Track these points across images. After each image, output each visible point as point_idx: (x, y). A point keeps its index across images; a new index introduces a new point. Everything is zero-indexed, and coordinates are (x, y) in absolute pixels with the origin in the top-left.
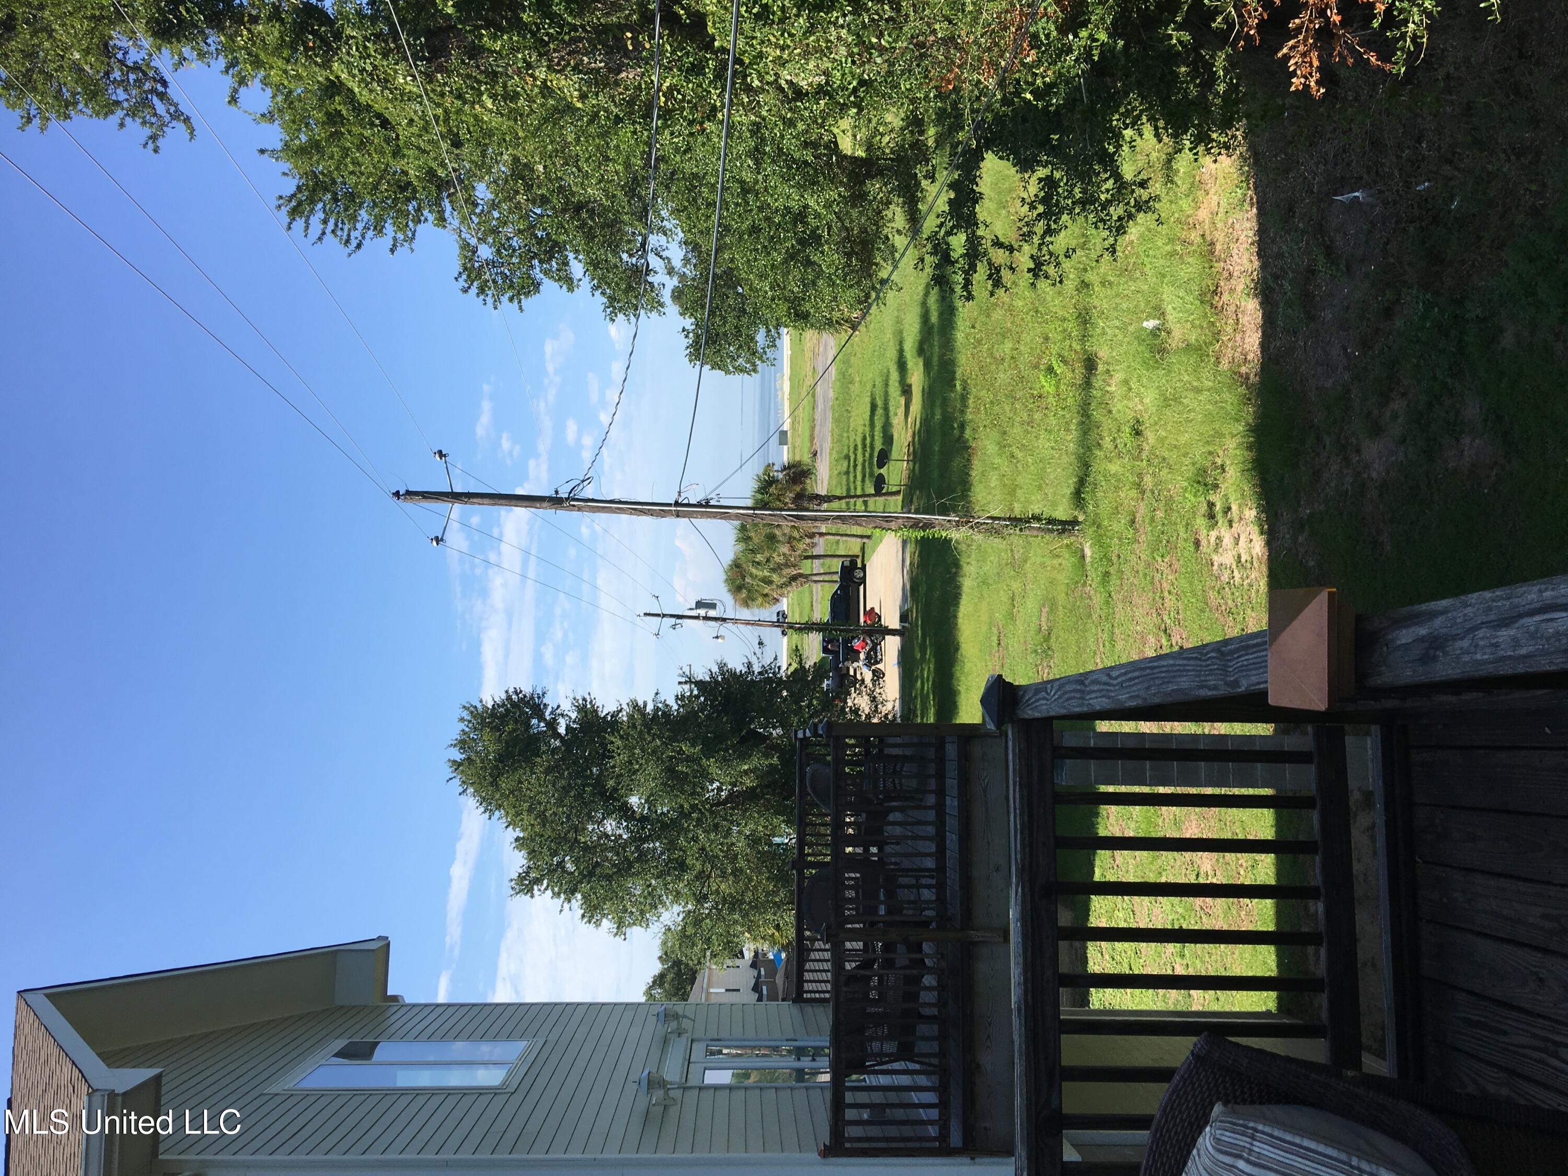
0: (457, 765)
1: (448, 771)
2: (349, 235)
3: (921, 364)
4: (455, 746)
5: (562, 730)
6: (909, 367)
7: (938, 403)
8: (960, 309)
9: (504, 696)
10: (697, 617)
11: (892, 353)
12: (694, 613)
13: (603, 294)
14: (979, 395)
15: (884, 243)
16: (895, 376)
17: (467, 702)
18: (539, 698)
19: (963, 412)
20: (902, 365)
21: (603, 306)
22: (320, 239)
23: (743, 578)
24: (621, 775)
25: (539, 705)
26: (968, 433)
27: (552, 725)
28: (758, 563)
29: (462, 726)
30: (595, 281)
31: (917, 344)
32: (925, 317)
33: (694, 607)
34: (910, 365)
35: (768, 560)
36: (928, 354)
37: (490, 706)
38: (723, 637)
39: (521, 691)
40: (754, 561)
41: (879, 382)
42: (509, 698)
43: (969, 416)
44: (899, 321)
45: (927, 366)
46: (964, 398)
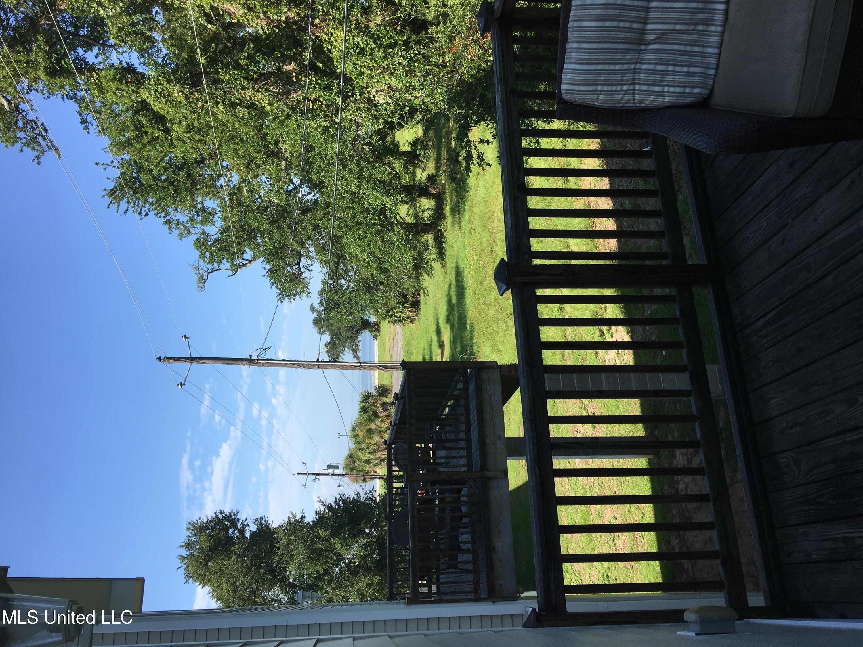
0: (183, 558)
1: (178, 563)
2: (141, 210)
3: (449, 328)
4: (183, 546)
5: (248, 535)
6: (442, 331)
7: (458, 342)
8: (467, 288)
9: (214, 516)
10: (328, 474)
11: (433, 328)
12: (326, 472)
13: (277, 287)
14: (480, 328)
15: (426, 263)
16: (435, 339)
17: (192, 521)
18: (234, 515)
19: (472, 338)
20: (438, 332)
21: (277, 294)
22: (125, 213)
23: (354, 462)
24: (283, 554)
25: (234, 519)
26: (475, 349)
27: (242, 532)
28: (362, 450)
29: (188, 533)
30: (272, 281)
31: (446, 317)
32: (449, 301)
33: (326, 468)
34: (443, 330)
35: (368, 448)
36: (452, 321)
37: (205, 521)
38: (343, 486)
39: (224, 513)
40: (360, 449)
41: (427, 347)
42: (217, 517)
43: (475, 340)
44: (436, 309)
45: (452, 327)
46: (472, 331)
